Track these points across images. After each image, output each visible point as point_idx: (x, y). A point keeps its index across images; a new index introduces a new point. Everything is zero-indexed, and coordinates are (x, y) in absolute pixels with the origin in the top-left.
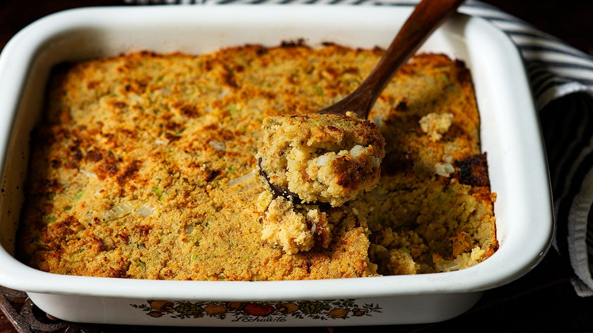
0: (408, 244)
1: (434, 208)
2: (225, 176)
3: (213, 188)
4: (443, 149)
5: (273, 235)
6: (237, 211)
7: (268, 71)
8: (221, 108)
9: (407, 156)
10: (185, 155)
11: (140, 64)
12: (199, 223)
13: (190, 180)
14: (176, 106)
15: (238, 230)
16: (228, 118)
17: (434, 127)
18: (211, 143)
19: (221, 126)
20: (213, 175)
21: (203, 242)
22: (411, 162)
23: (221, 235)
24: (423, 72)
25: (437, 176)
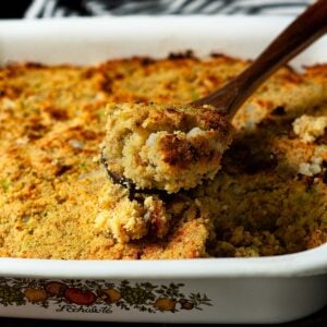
0: (260, 243)
1: (295, 208)
2: (76, 171)
3: (61, 181)
4: (314, 151)
5: (105, 222)
6: (79, 203)
7: (148, 79)
8: (91, 112)
9: (272, 156)
10: (40, 152)
11: (22, 74)
12: (38, 213)
13: (39, 173)
14: (47, 110)
15: (76, 220)
16: (95, 121)
17: (306, 128)
18: (70, 142)
19: (86, 128)
20: (63, 170)
21: (37, 231)
22: (275, 162)
23: (57, 225)
24: (312, 80)
25: (301, 176)
